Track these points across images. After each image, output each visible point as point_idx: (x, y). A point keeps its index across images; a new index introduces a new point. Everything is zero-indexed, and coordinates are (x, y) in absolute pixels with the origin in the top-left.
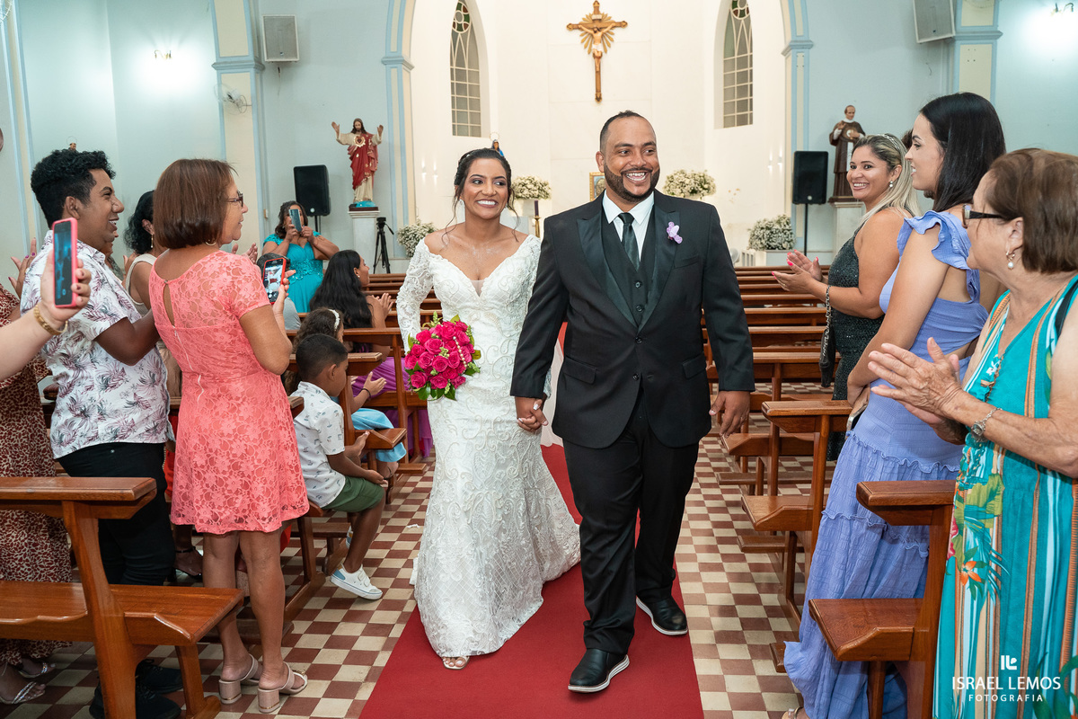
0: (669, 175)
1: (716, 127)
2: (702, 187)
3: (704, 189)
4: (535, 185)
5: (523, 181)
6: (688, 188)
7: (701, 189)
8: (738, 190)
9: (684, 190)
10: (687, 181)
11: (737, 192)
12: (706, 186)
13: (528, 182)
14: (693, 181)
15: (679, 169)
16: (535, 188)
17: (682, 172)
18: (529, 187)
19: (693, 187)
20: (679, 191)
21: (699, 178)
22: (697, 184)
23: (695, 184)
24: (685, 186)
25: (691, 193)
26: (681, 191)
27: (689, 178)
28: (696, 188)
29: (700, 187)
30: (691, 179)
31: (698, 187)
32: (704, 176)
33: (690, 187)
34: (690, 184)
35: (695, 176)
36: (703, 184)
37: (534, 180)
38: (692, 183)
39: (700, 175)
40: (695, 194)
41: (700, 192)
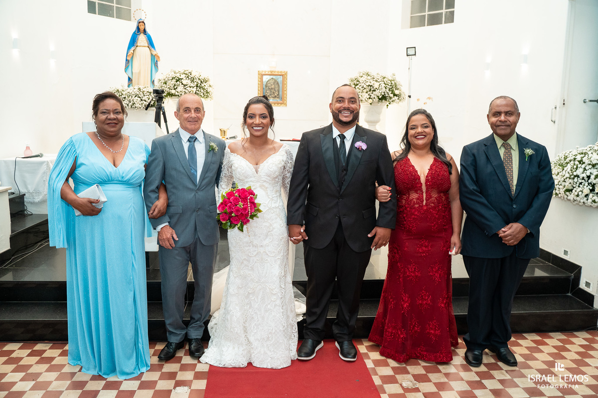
0: (353, 77)
2: (393, 92)
3: (395, 95)
4: (192, 81)
5: (178, 75)
6: (377, 93)
7: (392, 95)
8: (429, 98)
9: (373, 96)
10: (376, 85)
11: (428, 101)
12: (397, 92)
13: (183, 76)
14: (384, 85)
15: (366, 70)
16: (192, 85)
17: (368, 75)
18: (184, 82)
19: (383, 92)
20: (366, 96)
21: (390, 82)
22: (388, 89)
23: (386, 88)
24: (374, 90)
25: (380, 99)
26: (369, 96)
27: (378, 81)
28: (386, 94)
29: (391, 92)
30: (380, 83)
31: (389, 92)
32: (394, 81)
33: (380, 92)
34: (380, 88)
35: (385, 80)
36: (394, 89)
37: (191, 74)
38: (383, 87)
39: (390, 79)
40: (384, 101)
41: (391, 98)
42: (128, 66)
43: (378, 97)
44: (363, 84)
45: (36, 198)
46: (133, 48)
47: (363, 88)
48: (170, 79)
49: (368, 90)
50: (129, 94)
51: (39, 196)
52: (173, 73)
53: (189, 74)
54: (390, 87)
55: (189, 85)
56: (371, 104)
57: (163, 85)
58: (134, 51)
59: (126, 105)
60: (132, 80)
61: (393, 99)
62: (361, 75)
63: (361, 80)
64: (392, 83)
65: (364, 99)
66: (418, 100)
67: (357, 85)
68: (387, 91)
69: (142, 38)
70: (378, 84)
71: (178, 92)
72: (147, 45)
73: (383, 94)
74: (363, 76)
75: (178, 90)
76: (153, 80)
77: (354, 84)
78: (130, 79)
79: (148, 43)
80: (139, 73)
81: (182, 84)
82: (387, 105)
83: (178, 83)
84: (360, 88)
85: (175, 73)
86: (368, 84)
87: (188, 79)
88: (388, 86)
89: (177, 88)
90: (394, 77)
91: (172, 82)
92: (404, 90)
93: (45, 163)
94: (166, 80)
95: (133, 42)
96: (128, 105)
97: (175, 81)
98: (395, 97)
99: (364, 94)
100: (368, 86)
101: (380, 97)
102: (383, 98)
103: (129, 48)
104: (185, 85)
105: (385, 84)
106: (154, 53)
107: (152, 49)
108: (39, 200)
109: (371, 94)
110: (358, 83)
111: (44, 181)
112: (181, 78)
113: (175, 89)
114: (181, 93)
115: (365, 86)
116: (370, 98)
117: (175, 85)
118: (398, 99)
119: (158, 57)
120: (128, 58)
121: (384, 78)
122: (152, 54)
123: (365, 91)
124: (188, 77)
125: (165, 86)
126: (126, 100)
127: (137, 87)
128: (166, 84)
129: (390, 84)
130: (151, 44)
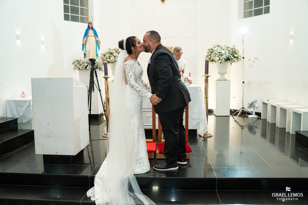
0: (210, 48)
1: (239, 19)
2: (233, 56)
3: (235, 57)
6: (224, 56)
7: (233, 58)
8: (256, 58)
9: (221, 58)
10: (223, 52)
11: (255, 60)
12: (236, 56)
13: (114, 51)
17: (219, 46)
18: (115, 54)
19: (227, 56)
20: (218, 58)
21: (231, 50)
22: (230, 54)
23: (229, 54)
24: (222, 55)
25: (226, 60)
26: (219, 59)
27: (225, 49)
28: (229, 57)
29: (232, 56)
30: (226, 50)
31: (231, 56)
32: (234, 49)
33: (226, 56)
34: (226, 54)
35: (229, 49)
36: (234, 54)
37: (118, 50)
38: (227, 53)
39: (232, 48)
40: (228, 61)
41: (232, 59)
42: (84, 47)
43: (224, 59)
44: (216, 52)
45: (24, 120)
46: (86, 38)
47: (216, 54)
48: (107, 53)
49: (218, 55)
50: (83, 62)
51: (25, 119)
52: (109, 50)
53: (117, 50)
54: (231, 53)
55: (117, 56)
56: (220, 63)
57: (103, 57)
58: (87, 39)
59: (82, 68)
60: (86, 55)
61: (234, 60)
62: (215, 46)
63: (214, 49)
64: (233, 51)
65: (216, 60)
66: (249, 60)
67: (212, 52)
68: (230, 55)
69: (91, 32)
70: (225, 51)
71: (111, 60)
72: (93, 35)
73: (227, 57)
74: (216, 47)
75: (111, 59)
76: (97, 54)
77: (211, 52)
78: (85, 54)
79: (94, 34)
80: (90, 51)
81: (114, 56)
82: (231, 63)
83: (111, 55)
84: (214, 54)
85: (110, 50)
86: (218, 52)
87: (117, 53)
88: (230, 52)
89: (110, 58)
90: (234, 47)
91: (108, 55)
92: (240, 54)
93: (29, 101)
94: (105, 54)
95: (86, 34)
96: (83, 68)
97: (109, 54)
98: (235, 58)
99: (216, 57)
100: (219, 53)
101: (226, 59)
102: (228, 59)
103: (84, 37)
104: (115, 56)
105: (229, 51)
106: (97, 39)
107: (96, 37)
108: (25, 121)
109: (220, 57)
110: (212, 51)
111: (28, 111)
112: (113, 52)
113: (109, 59)
114: (113, 61)
115: (217, 53)
116: (220, 60)
117: (109, 56)
118: (237, 60)
119: (100, 42)
120: (84, 43)
121: (228, 48)
122: (96, 40)
123: (217, 55)
124: (117, 52)
125: (104, 57)
126: (82, 66)
127: (87, 58)
128: (105, 56)
129: (231, 51)
130: (96, 35)
